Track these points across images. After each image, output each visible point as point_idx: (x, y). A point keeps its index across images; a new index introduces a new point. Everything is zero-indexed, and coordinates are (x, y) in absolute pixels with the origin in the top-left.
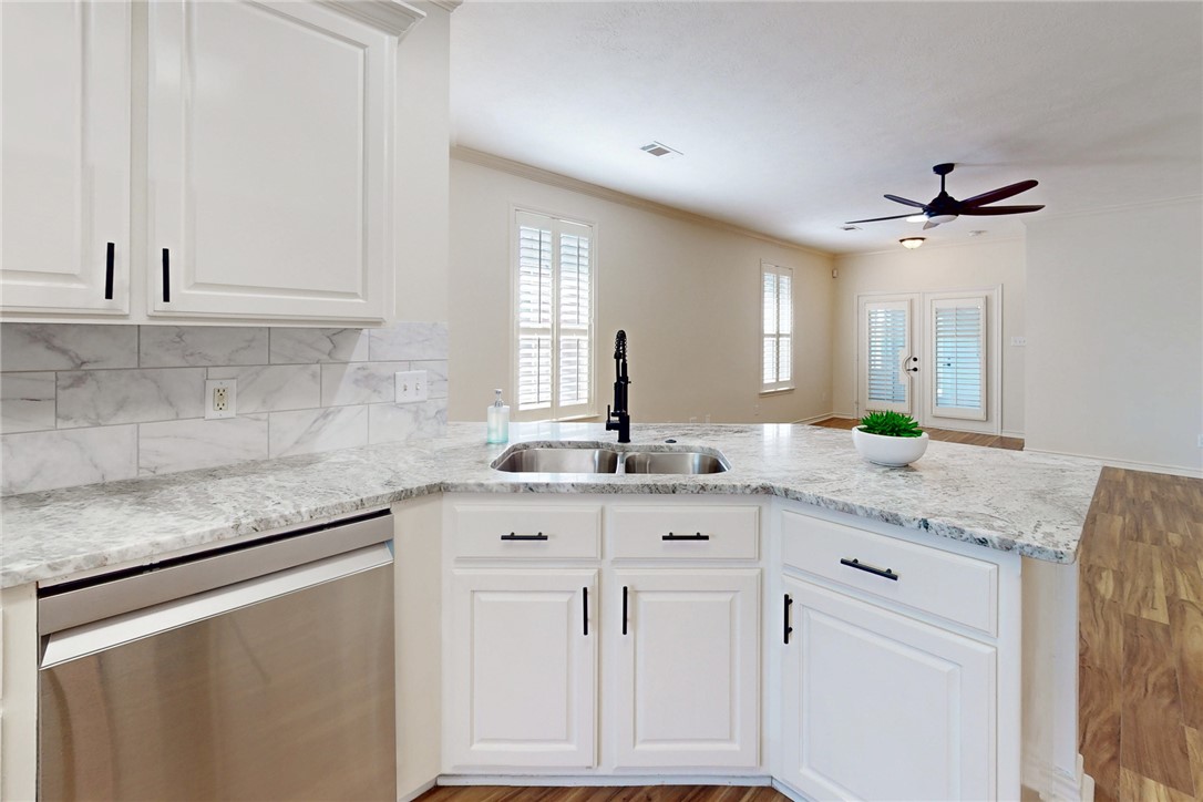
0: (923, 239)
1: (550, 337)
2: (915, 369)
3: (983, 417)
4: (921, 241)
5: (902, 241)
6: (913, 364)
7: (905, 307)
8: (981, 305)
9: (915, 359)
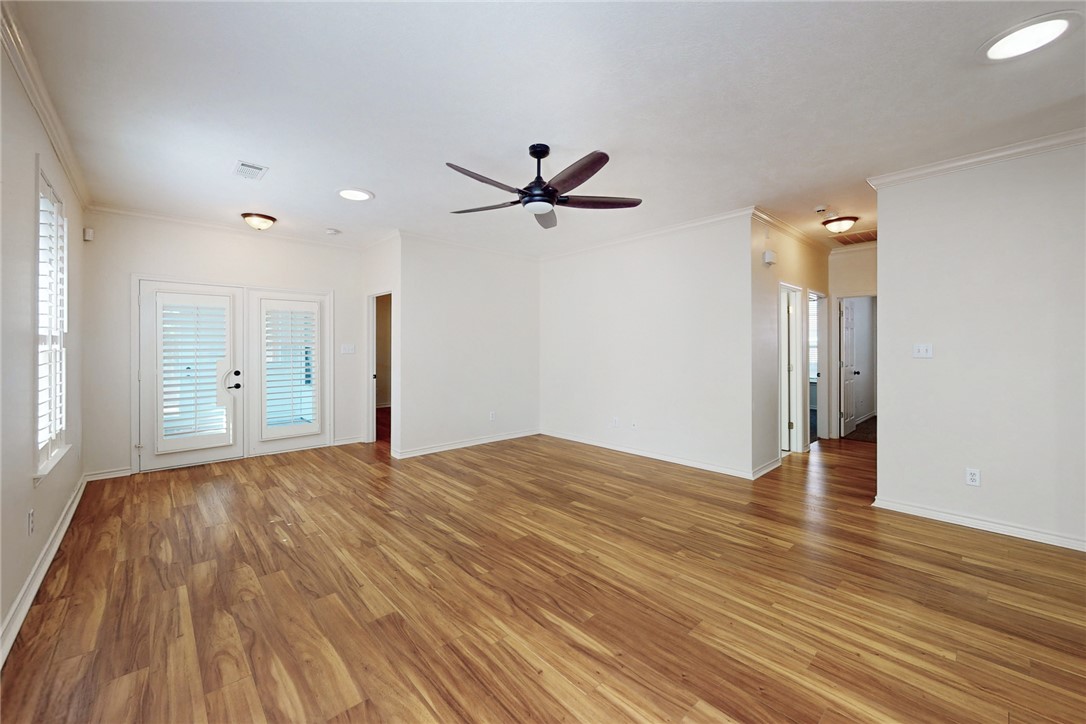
0: (274, 221)
2: (238, 386)
5: (245, 215)
6: (234, 380)
9: (237, 374)
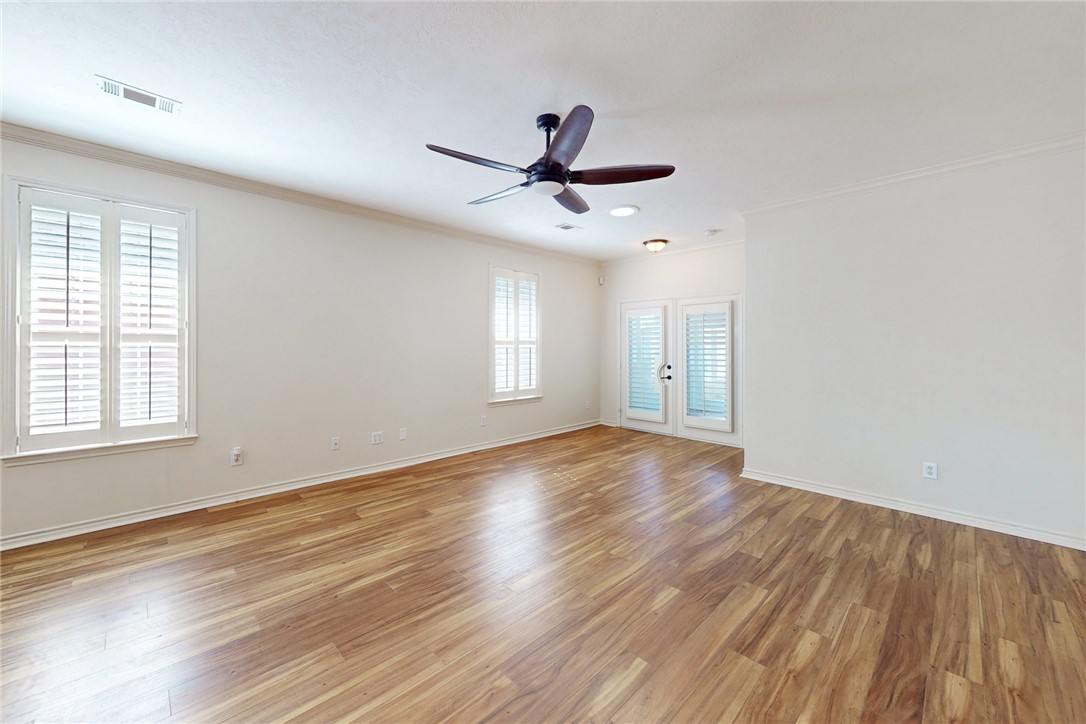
0: (665, 241)
1: (98, 344)
3: (728, 428)
4: (662, 244)
5: (645, 243)
6: (668, 372)
7: (659, 313)
8: (726, 309)
9: (669, 367)
